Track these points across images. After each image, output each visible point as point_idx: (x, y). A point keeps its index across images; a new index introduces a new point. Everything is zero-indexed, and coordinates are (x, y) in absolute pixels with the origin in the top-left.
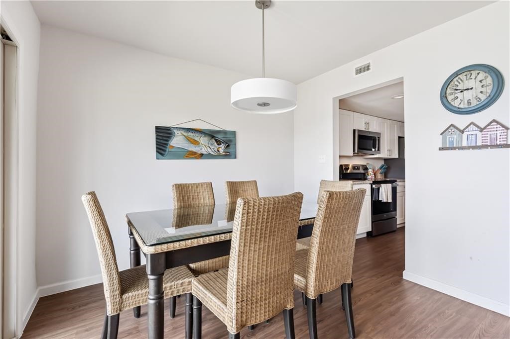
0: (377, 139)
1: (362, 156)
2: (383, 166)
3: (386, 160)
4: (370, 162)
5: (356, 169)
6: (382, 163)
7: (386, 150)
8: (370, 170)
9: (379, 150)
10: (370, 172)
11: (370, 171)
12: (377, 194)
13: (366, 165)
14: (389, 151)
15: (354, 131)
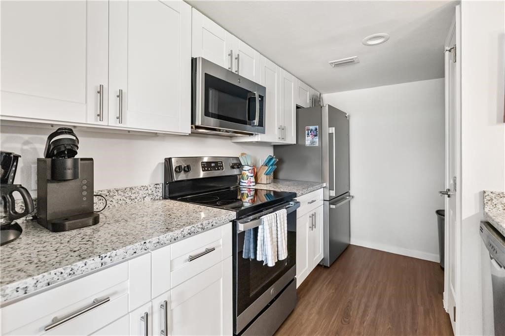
0: (258, 99)
1: (231, 137)
2: (271, 159)
3: (276, 147)
4: (249, 151)
5: (214, 168)
6: (270, 152)
7: (276, 128)
8: (246, 168)
9: (261, 124)
10: (247, 173)
11: (247, 171)
12: (252, 246)
13: (237, 158)
14: (282, 129)
15: (194, 61)
